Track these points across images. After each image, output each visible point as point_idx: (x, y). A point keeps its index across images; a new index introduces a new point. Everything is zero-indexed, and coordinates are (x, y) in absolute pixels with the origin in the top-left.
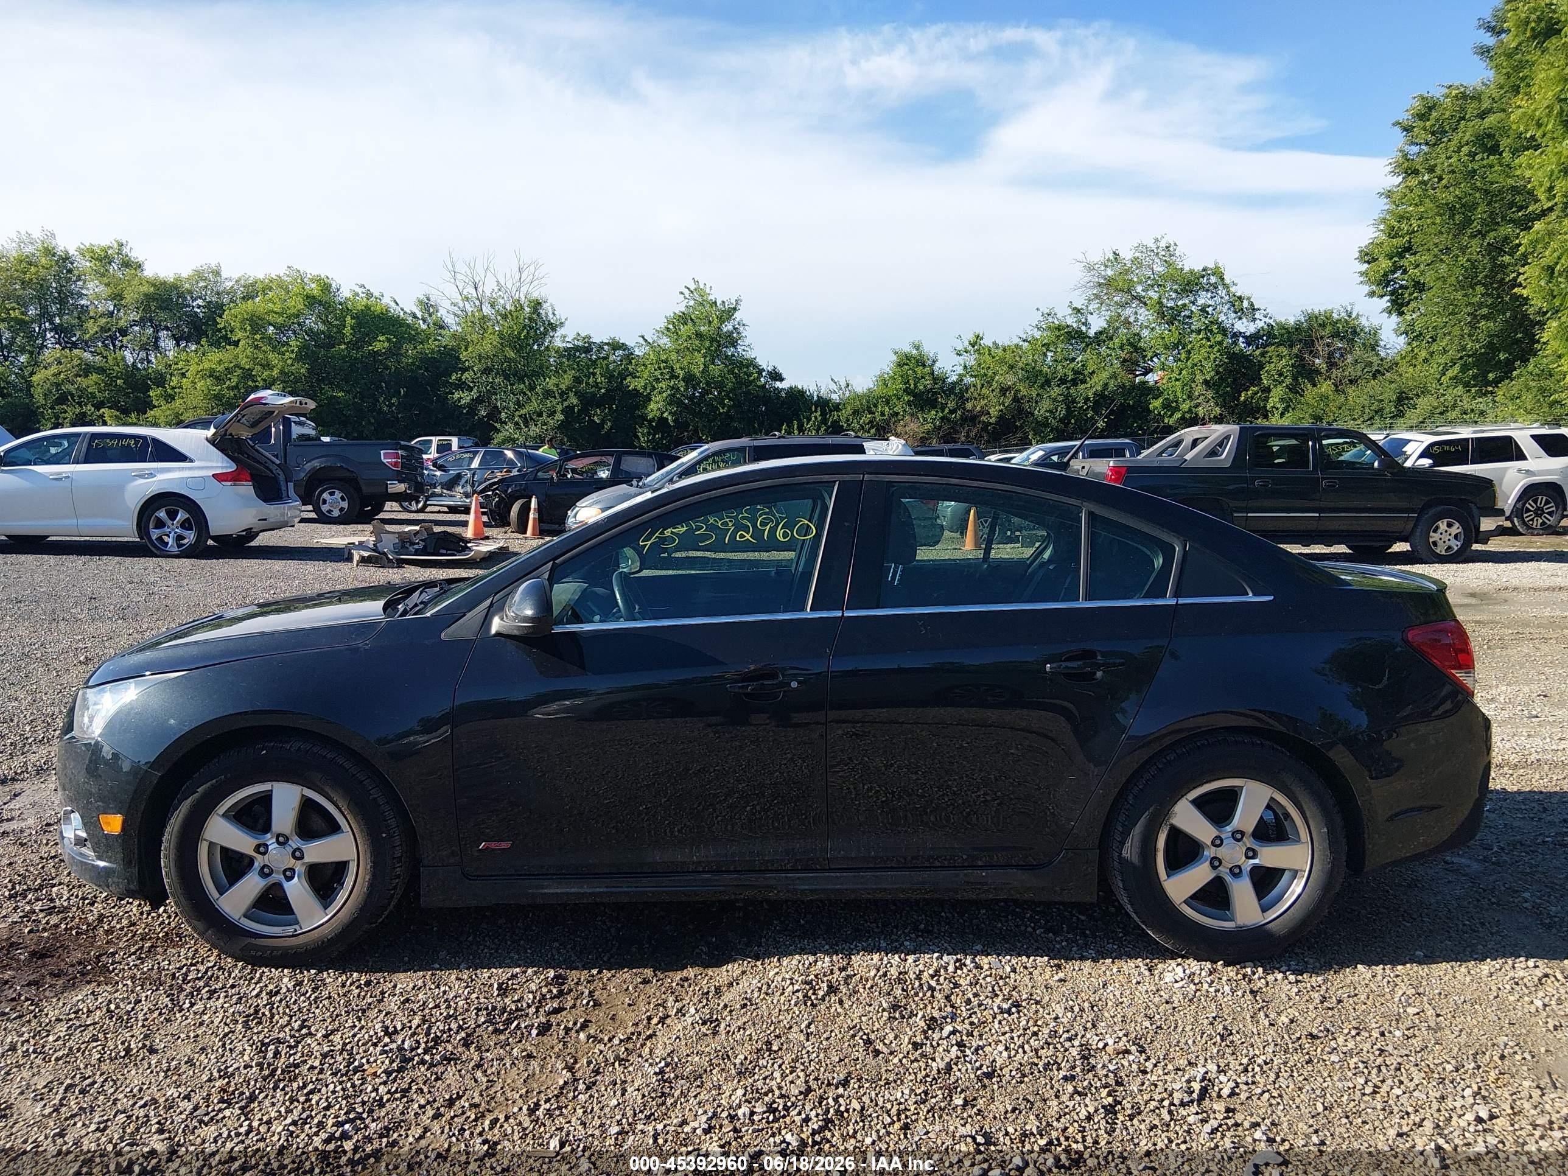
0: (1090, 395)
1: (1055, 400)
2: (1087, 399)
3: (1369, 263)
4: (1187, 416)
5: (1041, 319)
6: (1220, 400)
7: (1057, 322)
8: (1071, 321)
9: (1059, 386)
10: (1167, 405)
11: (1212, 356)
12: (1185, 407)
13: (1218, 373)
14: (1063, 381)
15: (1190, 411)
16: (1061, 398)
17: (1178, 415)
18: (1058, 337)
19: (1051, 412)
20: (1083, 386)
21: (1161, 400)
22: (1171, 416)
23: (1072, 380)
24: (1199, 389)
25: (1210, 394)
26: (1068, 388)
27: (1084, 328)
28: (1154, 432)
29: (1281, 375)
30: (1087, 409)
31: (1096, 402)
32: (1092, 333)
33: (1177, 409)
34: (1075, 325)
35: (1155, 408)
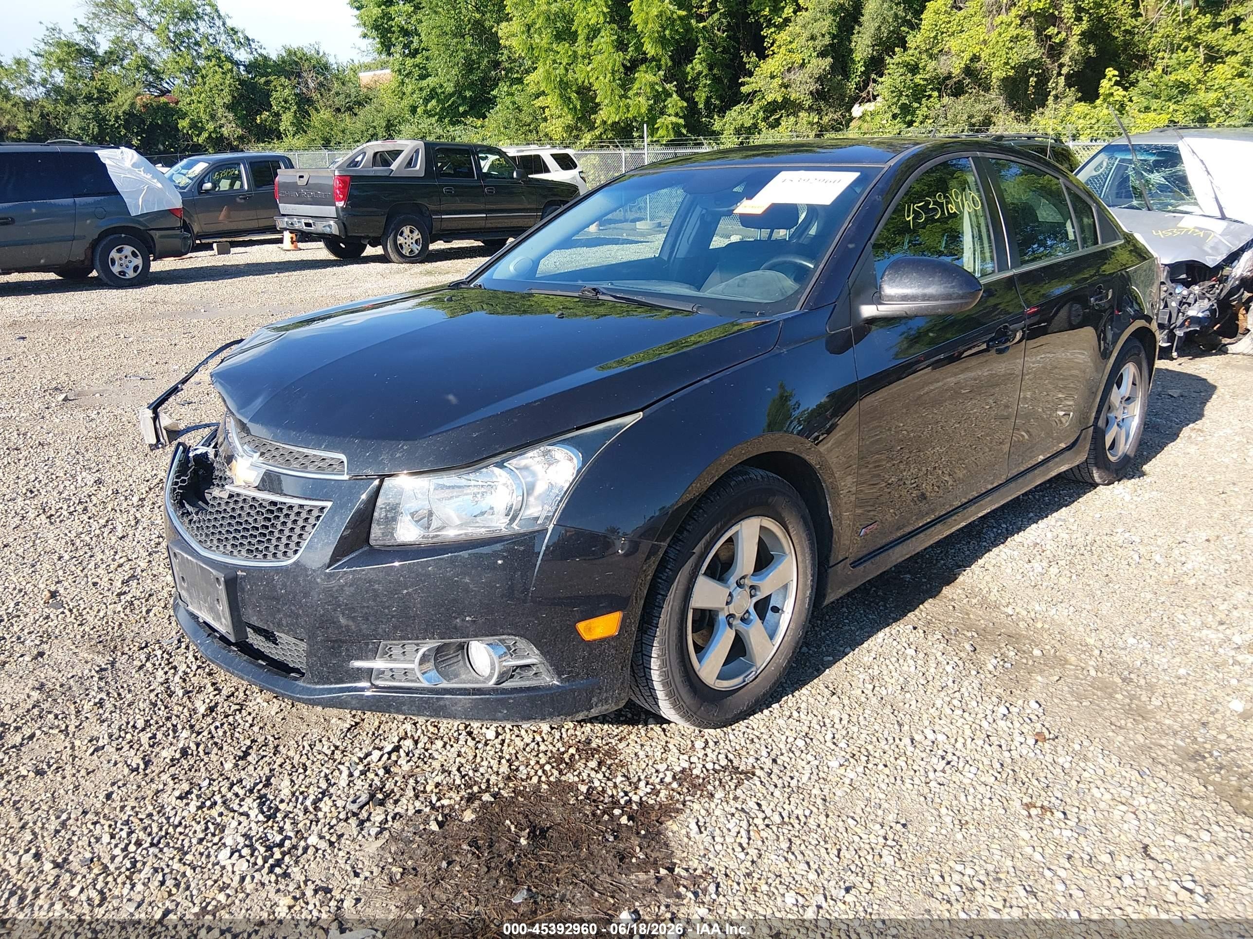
0: (120, 113)
1: (84, 118)
2: (117, 118)
3: (358, 8)
4: (214, 135)
5: (47, 33)
6: (239, 122)
7: (63, 38)
8: (79, 38)
9: (85, 103)
10: (194, 125)
11: (227, 82)
12: (211, 126)
13: (234, 97)
14: (89, 98)
15: (215, 131)
16: (90, 116)
17: (205, 135)
18: (69, 54)
19: (83, 129)
20: (110, 105)
21: (187, 120)
22: (198, 135)
23: (98, 98)
24: (220, 112)
25: (231, 116)
26: (96, 106)
27: (93, 47)
28: (185, 150)
29: (286, 101)
30: (119, 127)
31: (126, 120)
32: (101, 52)
33: (203, 129)
34: (83, 43)
35: (184, 128)
